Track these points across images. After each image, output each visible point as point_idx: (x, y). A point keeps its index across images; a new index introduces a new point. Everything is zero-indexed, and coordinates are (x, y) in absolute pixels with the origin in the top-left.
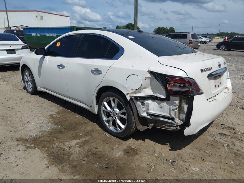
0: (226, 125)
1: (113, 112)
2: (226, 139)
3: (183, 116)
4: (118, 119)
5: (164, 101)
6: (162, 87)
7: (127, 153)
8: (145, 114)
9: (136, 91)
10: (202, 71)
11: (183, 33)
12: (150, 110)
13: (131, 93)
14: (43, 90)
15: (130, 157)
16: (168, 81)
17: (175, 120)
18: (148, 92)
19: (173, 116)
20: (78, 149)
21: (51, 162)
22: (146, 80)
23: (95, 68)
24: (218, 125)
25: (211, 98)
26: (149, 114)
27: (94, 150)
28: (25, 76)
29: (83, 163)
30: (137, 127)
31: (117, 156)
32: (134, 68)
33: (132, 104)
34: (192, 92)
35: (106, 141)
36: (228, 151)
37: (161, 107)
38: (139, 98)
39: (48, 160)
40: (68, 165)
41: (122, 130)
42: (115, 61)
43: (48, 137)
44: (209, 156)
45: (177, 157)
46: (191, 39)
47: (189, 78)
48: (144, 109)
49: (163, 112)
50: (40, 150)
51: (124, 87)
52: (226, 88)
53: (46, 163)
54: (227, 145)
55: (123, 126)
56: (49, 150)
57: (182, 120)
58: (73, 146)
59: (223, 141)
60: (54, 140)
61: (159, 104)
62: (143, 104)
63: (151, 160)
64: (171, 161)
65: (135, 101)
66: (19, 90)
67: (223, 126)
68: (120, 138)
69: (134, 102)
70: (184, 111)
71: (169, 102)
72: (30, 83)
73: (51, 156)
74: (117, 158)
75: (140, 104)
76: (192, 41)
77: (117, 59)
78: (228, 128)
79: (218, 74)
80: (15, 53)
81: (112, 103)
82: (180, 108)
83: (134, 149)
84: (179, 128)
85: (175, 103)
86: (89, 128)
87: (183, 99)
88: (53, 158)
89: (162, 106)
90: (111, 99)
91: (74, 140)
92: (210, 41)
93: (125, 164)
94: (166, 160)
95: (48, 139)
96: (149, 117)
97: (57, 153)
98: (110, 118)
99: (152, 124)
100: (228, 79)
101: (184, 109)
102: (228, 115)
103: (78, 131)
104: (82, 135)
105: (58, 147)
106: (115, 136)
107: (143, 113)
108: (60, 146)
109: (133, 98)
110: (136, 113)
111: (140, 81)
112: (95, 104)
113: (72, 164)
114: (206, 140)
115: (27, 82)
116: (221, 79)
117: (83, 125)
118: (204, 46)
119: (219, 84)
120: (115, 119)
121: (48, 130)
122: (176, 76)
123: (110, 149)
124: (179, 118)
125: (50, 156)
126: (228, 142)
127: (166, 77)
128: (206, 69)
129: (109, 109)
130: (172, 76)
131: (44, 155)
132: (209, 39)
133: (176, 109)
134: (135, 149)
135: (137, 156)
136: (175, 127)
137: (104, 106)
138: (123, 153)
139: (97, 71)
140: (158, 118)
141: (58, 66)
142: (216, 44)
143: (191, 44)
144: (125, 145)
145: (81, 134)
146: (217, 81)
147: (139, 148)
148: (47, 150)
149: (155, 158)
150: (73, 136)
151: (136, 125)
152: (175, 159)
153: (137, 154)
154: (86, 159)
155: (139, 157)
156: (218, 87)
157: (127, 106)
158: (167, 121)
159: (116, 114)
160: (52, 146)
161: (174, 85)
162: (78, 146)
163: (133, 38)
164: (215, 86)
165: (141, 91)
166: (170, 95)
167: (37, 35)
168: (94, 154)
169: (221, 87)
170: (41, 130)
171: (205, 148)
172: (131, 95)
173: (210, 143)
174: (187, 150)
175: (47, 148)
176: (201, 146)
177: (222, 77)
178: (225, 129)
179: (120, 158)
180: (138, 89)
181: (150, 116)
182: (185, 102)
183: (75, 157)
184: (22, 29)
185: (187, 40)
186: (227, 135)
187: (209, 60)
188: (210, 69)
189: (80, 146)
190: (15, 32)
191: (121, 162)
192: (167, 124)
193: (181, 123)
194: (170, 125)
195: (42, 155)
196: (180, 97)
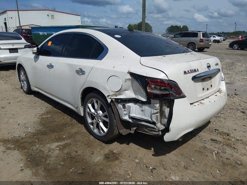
0: (221, 130)
1: (97, 115)
2: (217, 146)
3: (164, 121)
4: (101, 121)
5: (145, 104)
6: (142, 89)
7: (107, 158)
8: (126, 118)
9: (117, 93)
10: (185, 73)
11: (193, 31)
12: (132, 114)
13: (112, 96)
14: (36, 89)
15: (109, 163)
16: (148, 83)
17: (156, 125)
18: (130, 94)
19: (155, 120)
20: (57, 152)
21: (27, 165)
22: (126, 81)
23: (79, 69)
24: (212, 130)
25: (197, 102)
26: (131, 118)
27: (74, 154)
28: (21, 76)
29: (59, 167)
30: (120, 131)
31: (96, 161)
32: (115, 69)
33: (113, 106)
34: (173, 95)
35: (88, 145)
36: (215, 159)
37: (142, 111)
38: (120, 101)
39: (25, 163)
40: (43, 169)
41: (105, 134)
42: (99, 61)
43: (31, 138)
44: (194, 164)
45: (159, 164)
46: (202, 38)
47: (169, 80)
48: (125, 113)
49: (145, 116)
50: (20, 151)
51: (106, 89)
52: (219, 91)
53: (21, 165)
54: (216, 152)
55: (105, 130)
56: (28, 152)
57: (164, 125)
58: (53, 149)
59: (213, 148)
60: (36, 142)
61: (141, 107)
62: (124, 107)
63: (130, 166)
64: (151, 168)
65: (116, 103)
66: (16, 90)
67: (217, 131)
68: (103, 142)
69: (115, 105)
70: (165, 115)
71: (151, 105)
72: (25, 82)
73: (29, 158)
74: (96, 164)
75: (121, 106)
76: (202, 39)
77: (101, 59)
78: (221, 133)
79: (207, 76)
80: (18, 52)
81: (96, 105)
82: (162, 112)
83: (115, 153)
84: (160, 133)
85: (156, 107)
86: (74, 131)
87: (163, 102)
88: (30, 160)
89: (144, 109)
90: (95, 101)
91: (56, 142)
92: (224, 40)
93: (101, 169)
94: (146, 167)
95: (30, 140)
96: (130, 120)
97: (36, 155)
98: (94, 121)
99: (135, 128)
100: (222, 80)
101: (165, 113)
102: (225, 119)
103: (62, 133)
104: (66, 137)
105: (38, 149)
106: (98, 140)
107: (124, 117)
108: (40, 149)
109: (114, 100)
110: (118, 116)
111: (120, 83)
112: (80, 105)
113: (47, 168)
114: (195, 146)
115: (23, 81)
116: (211, 81)
117: (70, 127)
118: (217, 45)
119: (209, 87)
120: (98, 122)
121: (32, 131)
122: (156, 78)
123: (90, 154)
124: (161, 123)
125: (27, 159)
126: (219, 149)
127: (146, 79)
128: (190, 70)
129: (93, 111)
130: (152, 78)
131: (22, 157)
132: (223, 38)
133: (157, 113)
134: (117, 154)
135: (117, 162)
136: (157, 132)
137: (89, 108)
138: (103, 157)
139: (81, 72)
140: (140, 122)
141: (48, 66)
142: (229, 43)
143: (202, 43)
144: (108, 149)
145: (64, 137)
146: (207, 84)
147: (121, 153)
148: (26, 152)
149: (135, 165)
150: (56, 139)
151: (118, 129)
152: (156, 166)
153: (117, 159)
154: (62, 163)
155: (119, 163)
156: (208, 89)
157: (108, 108)
158: (148, 125)
159: (99, 116)
160: (32, 148)
161: (155, 88)
162: (58, 149)
163: (119, 37)
164: (203, 89)
165: (122, 93)
166: (150, 98)
167: (44, 34)
168: (72, 158)
169: (211, 91)
170: (26, 131)
171: (191, 155)
172: (112, 97)
173: (198, 149)
174: (171, 157)
175: (27, 150)
176: (187, 153)
177: (213, 79)
178: (219, 135)
179: (98, 163)
180: (119, 91)
181: (132, 119)
182: (165, 105)
183: (52, 160)
184: (30, 28)
185: (198, 39)
186: (219, 141)
187: (196, 61)
188: (195, 71)
189: (60, 149)
190: (24, 31)
191: (99, 168)
192: (149, 129)
193: (162, 127)
194: (152, 129)
195: (20, 157)
196: (161, 101)
